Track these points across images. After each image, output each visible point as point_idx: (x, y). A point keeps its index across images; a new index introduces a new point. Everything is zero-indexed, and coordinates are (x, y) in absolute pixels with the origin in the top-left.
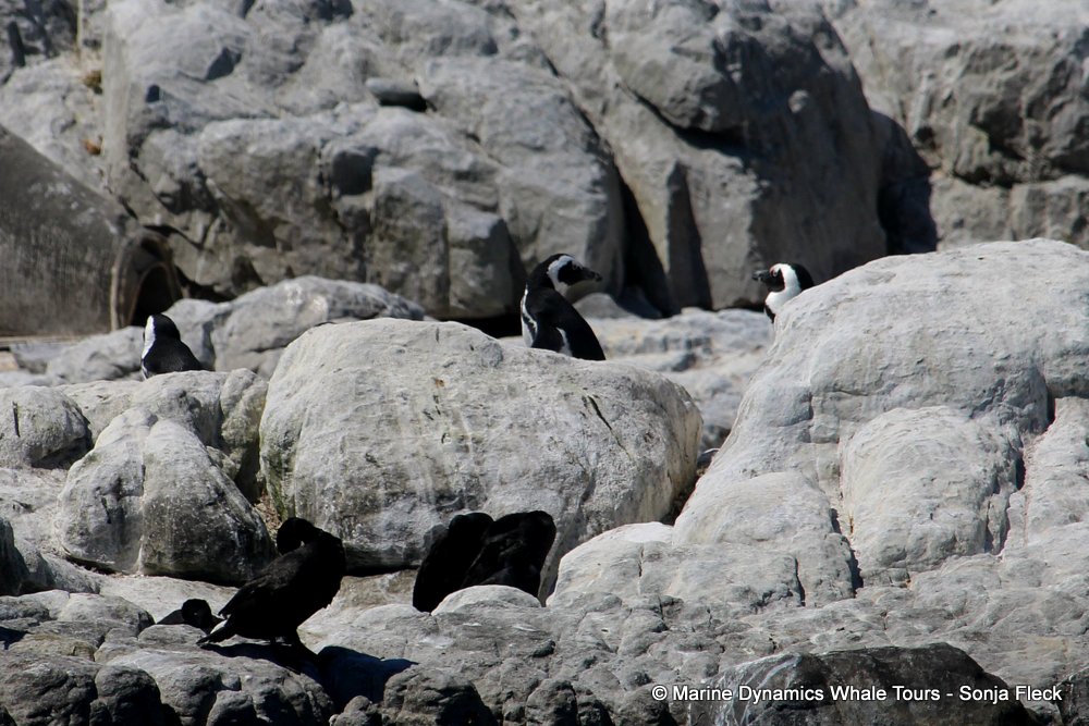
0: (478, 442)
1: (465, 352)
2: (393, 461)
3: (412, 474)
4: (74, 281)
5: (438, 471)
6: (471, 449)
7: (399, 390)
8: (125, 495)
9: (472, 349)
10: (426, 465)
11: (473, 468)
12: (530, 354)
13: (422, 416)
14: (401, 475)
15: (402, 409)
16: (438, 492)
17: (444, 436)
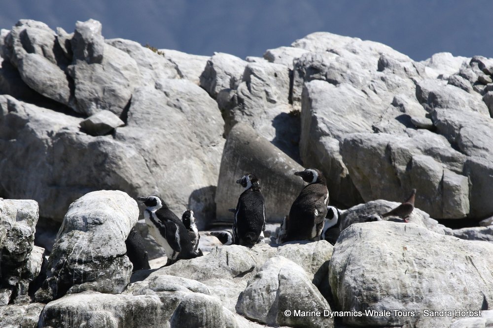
0: (420, 274)
1: (417, 236)
2: (384, 281)
3: (392, 286)
4: (285, 199)
5: (404, 286)
6: (417, 277)
7: (389, 251)
8: (271, 291)
9: (420, 235)
10: (398, 283)
11: (418, 285)
12: (444, 237)
13: (397, 263)
14: (388, 287)
15: (389, 259)
16: (403, 294)
17: (406, 271)
